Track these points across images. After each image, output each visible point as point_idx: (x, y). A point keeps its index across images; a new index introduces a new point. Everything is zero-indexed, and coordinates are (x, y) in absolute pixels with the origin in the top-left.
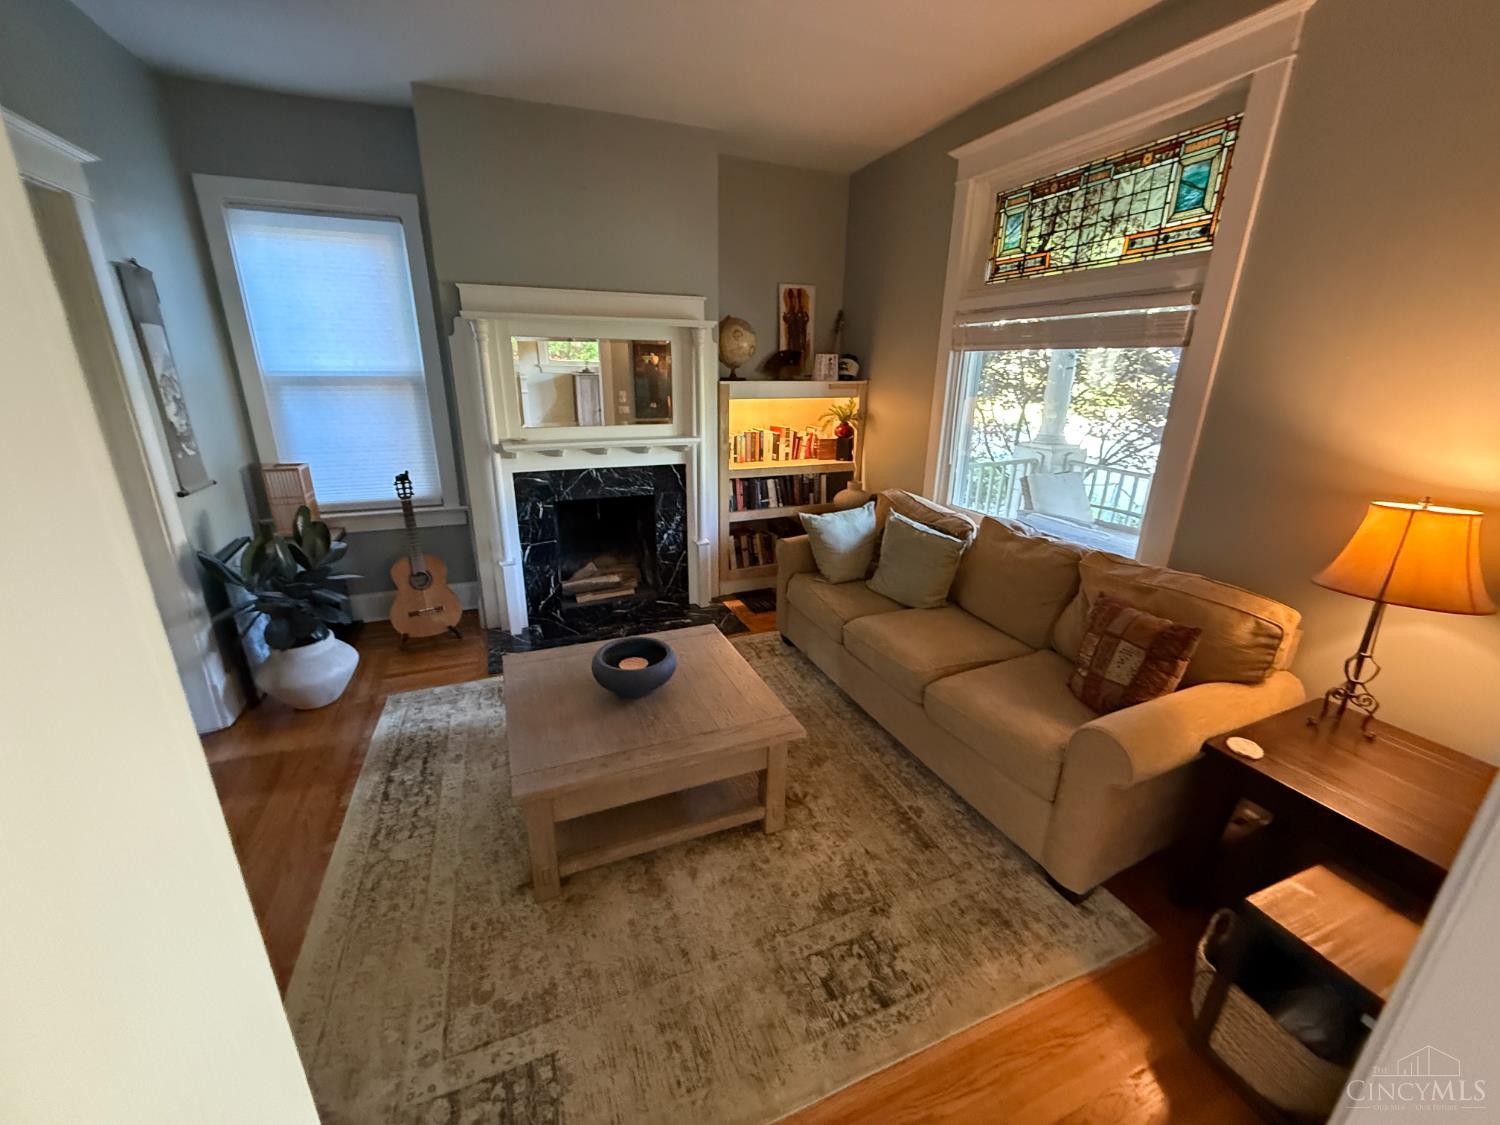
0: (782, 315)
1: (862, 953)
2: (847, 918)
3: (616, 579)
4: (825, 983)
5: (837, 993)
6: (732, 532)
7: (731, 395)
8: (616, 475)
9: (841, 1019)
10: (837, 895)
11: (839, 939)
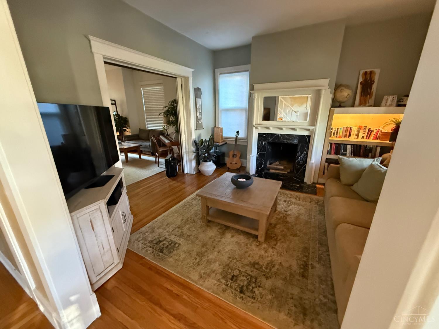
0: (360, 82)
1: (249, 279)
2: (255, 270)
3: (282, 168)
4: (233, 276)
5: (233, 280)
6: (326, 162)
7: (334, 113)
8: (286, 137)
9: (228, 284)
10: (259, 264)
11: (248, 272)
